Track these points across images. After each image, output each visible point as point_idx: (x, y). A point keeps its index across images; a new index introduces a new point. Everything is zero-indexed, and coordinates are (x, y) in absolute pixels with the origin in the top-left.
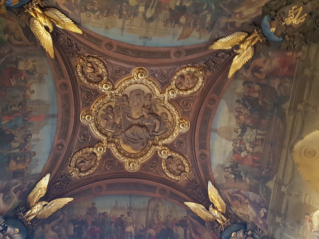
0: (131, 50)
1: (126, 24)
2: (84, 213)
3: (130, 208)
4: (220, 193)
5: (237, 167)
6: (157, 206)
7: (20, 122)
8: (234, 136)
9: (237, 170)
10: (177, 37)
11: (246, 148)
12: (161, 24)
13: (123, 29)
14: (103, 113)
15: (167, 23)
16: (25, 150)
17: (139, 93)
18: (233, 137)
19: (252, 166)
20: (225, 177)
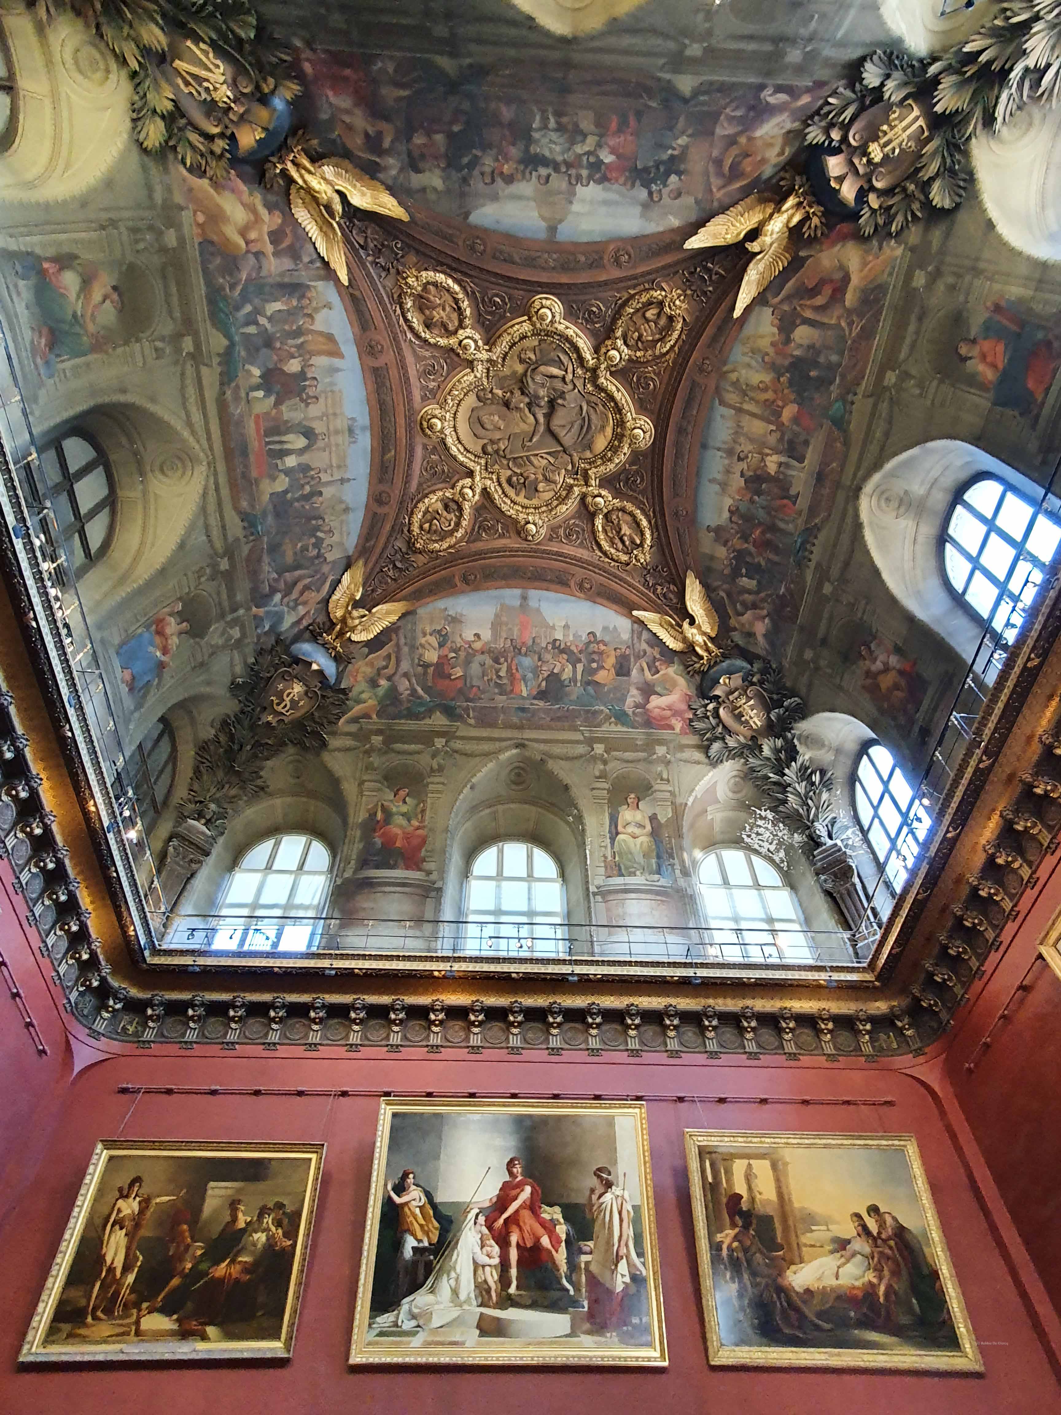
0: (383, 454)
1: (330, 479)
2: (721, 552)
3: (730, 452)
4: (723, 209)
5: (646, 170)
6: (736, 384)
7: (527, 662)
8: (559, 182)
9: (653, 170)
10: (337, 362)
11: (588, 153)
12: (314, 410)
13: (343, 481)
14: (523, 493)
15: (309, 397)
16: (580, 652)
17: (477, 422)
18: (564, 185)
19: (636, 134)
20: (676, 198)
